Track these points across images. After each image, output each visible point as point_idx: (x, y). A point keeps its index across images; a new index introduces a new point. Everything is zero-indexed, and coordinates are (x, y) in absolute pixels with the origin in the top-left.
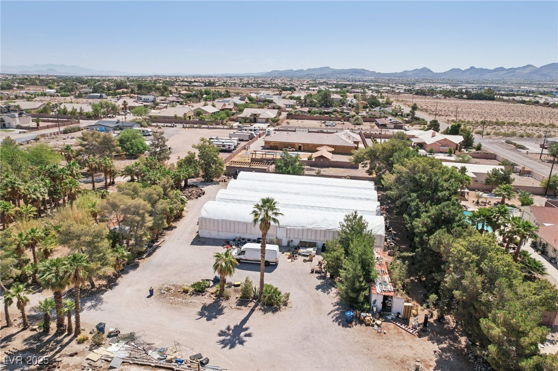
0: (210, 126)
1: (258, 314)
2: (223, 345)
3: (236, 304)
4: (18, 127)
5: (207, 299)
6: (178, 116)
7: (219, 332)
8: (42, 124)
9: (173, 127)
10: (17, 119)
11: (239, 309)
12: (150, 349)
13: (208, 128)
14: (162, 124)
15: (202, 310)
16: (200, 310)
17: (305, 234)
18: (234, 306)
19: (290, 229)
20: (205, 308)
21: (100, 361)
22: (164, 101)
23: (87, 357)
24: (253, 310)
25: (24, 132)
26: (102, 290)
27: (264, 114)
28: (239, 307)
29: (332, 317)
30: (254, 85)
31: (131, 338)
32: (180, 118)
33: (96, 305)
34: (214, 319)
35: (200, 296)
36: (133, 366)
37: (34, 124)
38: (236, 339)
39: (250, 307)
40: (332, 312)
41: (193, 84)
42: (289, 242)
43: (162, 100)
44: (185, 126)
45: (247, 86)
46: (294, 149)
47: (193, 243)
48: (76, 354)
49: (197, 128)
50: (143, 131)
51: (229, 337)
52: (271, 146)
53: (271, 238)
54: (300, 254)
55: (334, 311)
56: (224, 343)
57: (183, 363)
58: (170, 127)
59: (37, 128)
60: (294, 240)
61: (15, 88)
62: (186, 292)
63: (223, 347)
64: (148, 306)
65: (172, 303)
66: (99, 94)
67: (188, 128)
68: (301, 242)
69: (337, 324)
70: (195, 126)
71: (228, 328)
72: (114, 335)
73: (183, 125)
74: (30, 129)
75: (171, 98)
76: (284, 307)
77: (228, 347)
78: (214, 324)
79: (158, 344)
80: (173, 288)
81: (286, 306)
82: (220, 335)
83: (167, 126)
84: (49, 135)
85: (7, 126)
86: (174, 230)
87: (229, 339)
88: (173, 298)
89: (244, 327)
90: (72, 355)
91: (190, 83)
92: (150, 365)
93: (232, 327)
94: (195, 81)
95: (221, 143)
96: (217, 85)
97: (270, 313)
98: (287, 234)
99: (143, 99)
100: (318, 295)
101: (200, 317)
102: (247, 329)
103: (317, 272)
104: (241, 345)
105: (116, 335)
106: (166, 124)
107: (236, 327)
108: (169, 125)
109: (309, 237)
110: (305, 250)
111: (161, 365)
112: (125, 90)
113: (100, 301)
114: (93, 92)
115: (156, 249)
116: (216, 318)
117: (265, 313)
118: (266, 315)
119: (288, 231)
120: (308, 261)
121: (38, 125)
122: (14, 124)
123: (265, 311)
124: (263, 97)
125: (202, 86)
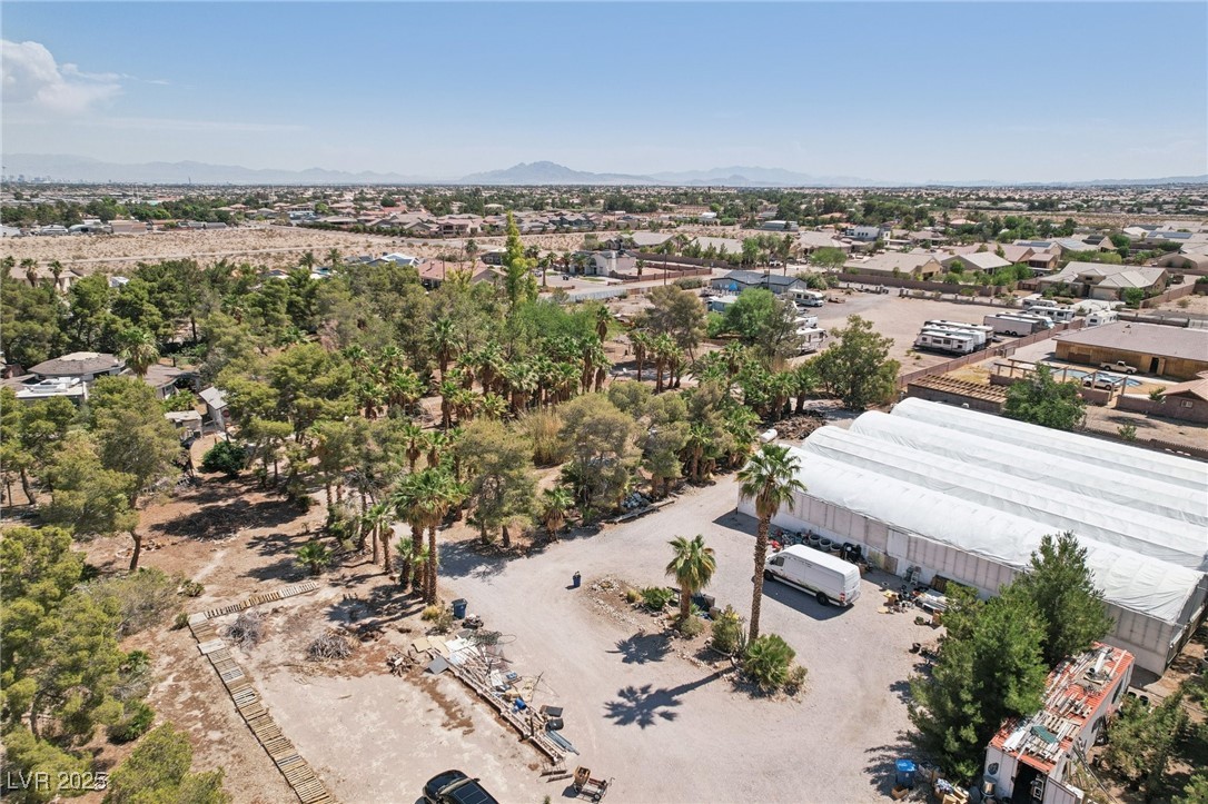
0: (959, 297)
1: (723, 685)
2: (610, 712)
3: (695, 652)
4: (613, 275)
5: (653, 625)
6: (902, 270)
7: (624, 687)
8: (646, 271)
9: (879, 293)
10: (614, 261)
11: (694, 663)
12: (499, 667)
13: (955, 301)
14: (858, 286)
15: (630, 640)
16: (626, 638)
17: (950, 560)
18: (689, 654)
19: (916, 541)
20: (639, 639)
21: (423, 655)
22: (902, 238)
23: (414, 642)
24: (717, 676)
25: (615, 284)
26: (514, 554)
27: (1116, 278)
28: (696, 660)
29: (873, 760)
30: (1166, 207)
31: (490, 639)
32: (905, 276)
33: (489, 573)
34: (636, 663)
35: (648, 616)
36: (455, 681)
37: (634, 272)
38: (641, 713)
39: (716, 667)
40: (883, 748)
41: (1000, 205)
42: (910, 571)
43: (898, 238)
44: (905, 293)
45: (1144, 209)
46: (1134, 369)
47: (720, 521)
48: (408, 631)
49: (929, 298)
50: (806, 297)
51: (632, 704)
52: (1071, 354)
53: (873, 550)
54: (919, 604)
55: (890, 748)
56: (615, 709)
57: (524, 711)
58: (873, 292)
59: (636, 279)
60: (923, 570)
61: (660, 210)
62: (630, 599)
63: (607, 716)
64: (557, 601)
65: (596, 610)
66: (784, 222)
67: (911, 297)
68: (937, 576)
69: (871, 777)
70: (928, 294)
71: (644, 690)
72: (473, 625)
73: (902, 291)
74: (626, 278)
75: (926, 233)
76: (783, 695)
77: (616, 719)
78: (631, 670)
79: (516, 666)
80: (616, 585)
81: (791, 694)
82: (622, 694)
83: (867, 290)
84: (645, 291)
85: (598, 271)
86: (708, 488)
87: (630, 708)
88: (602, 602)
89: (675, 698)
90: (401, 631)
91: (995, 203)
92: (475, 691)
93: (653, 691)
94: (1009, 199)
95: (944, 335)
96: (1060, 206)
97: (745, 695)
98: (909, 550)
99: (856, 233)
100: (884, 701)
101: (617, 650)
102: (676, 703)
103: (925, 654)
104: (639, 727)
105: (476, 627)
106: (866, 287)
107: (661, 692)
108: (873, 288)
109: (960, 572)
110: (935, 599)
111: (490, 699)
112: (837, 215)
113: (499, 569)
114: (776, 218)
115: (648, 512)
116: (641, 662)
117: (735, 691)
118: (735, 694)
119: (913, 544)
120: (928, 624)
121: (640, 272)
122: (608, 270)
123: (738, 686)
124: (1160, 237)
125: (1021, 210)
